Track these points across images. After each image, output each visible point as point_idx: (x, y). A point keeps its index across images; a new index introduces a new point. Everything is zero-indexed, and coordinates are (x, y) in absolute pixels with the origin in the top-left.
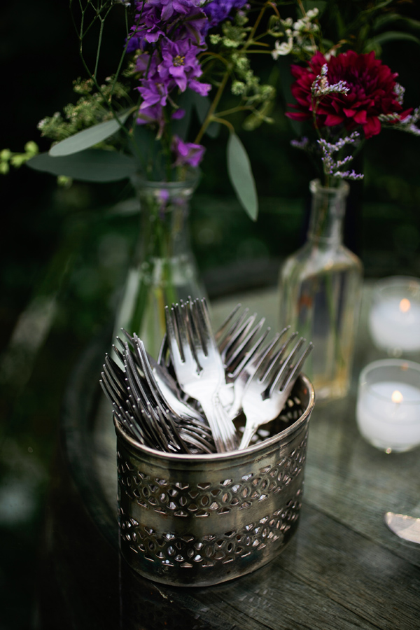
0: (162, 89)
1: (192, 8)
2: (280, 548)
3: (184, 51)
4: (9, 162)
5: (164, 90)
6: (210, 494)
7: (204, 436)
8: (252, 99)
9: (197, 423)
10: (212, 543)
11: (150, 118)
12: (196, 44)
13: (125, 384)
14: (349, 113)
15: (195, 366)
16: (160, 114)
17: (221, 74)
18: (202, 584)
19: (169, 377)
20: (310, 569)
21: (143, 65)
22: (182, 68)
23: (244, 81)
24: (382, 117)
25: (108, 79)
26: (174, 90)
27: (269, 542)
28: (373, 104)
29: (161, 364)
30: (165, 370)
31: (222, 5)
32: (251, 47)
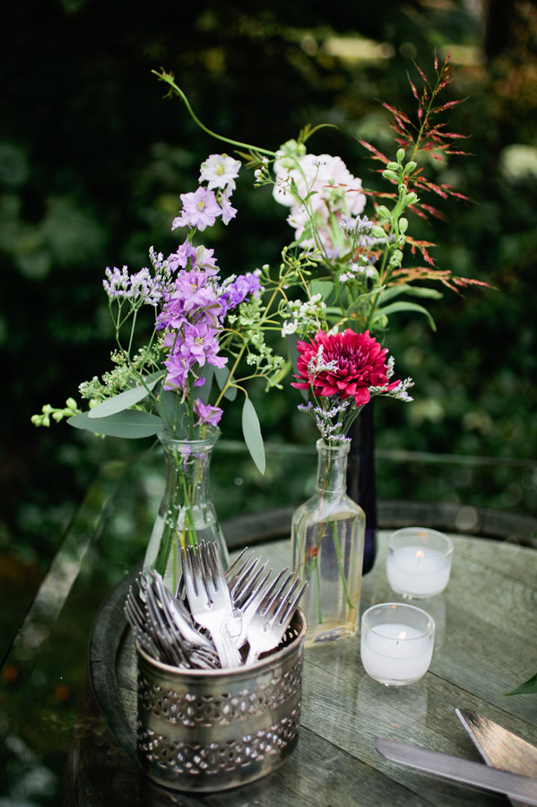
0: (184, 363)
1: (209, 301)
2: (277, 762)
3: (203, 333)
4: (51, 415)
5: (187, 365)
6: (213, 706)
7: (214, 662)
8: (265, 369)
9: (207, 649)
10: (214, 751)
11: (176, 386)
12: (214, 327)
13: (145, 611)
14: (341, 386)
15: (206, 600)
16: (183, 383)
17: (239, 346)
18: (207, 789)
19: (185, 610)
20: (309, 787)
21: (170, 343)
22: (202, 347)
23: (258, 353)
24: (371, 388)
25: (140, 350)
26: (195, 365)
27: (267, 755)
28: (362, 378)
29: (178, 598)
30: (181, 603)
31: (239, 290)
32: (264, 325)
